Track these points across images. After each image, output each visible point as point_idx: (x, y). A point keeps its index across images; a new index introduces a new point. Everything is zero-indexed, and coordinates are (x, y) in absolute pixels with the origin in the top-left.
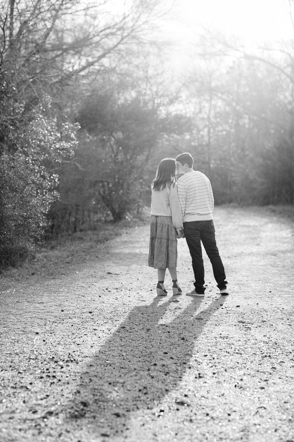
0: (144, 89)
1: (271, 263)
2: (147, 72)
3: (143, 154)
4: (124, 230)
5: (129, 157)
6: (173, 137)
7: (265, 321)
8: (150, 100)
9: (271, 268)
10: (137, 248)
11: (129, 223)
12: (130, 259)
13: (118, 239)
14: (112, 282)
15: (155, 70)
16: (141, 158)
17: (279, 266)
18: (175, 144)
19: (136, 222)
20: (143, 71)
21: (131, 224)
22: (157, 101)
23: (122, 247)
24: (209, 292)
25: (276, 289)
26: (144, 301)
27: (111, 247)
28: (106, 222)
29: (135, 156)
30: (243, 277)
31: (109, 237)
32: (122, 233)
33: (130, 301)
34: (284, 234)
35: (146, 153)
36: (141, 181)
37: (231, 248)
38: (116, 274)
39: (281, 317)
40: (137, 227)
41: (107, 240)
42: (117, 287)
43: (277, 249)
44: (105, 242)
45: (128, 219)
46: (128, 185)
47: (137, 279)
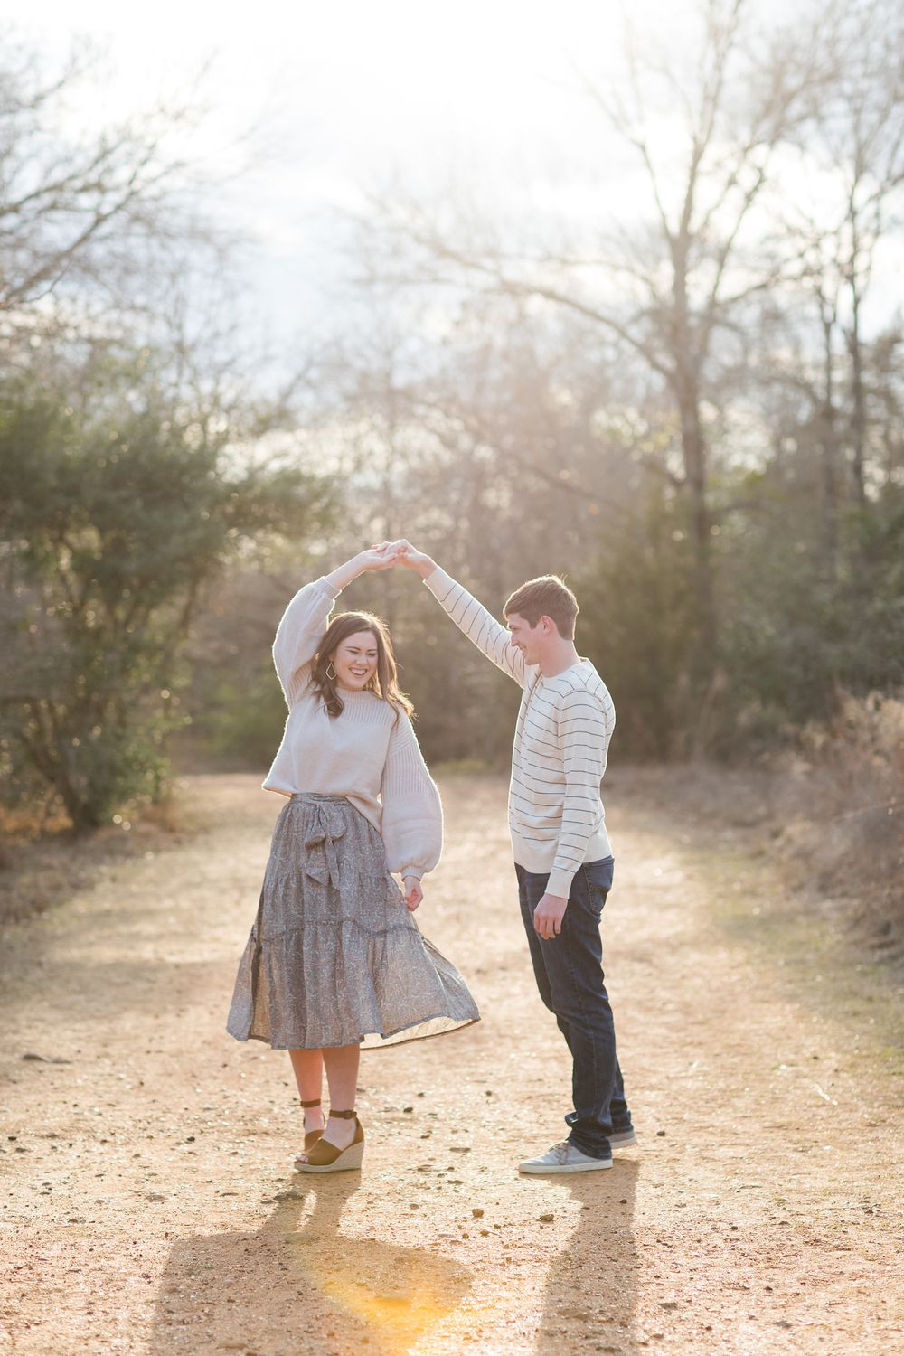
0: (170, 385)
1: (638, 996)
2: (180, 327)
3: (171, 604)
4: (104, 869)
5: (121, 613)
6: (271, 545)
7: (674, 1306)
8: (192, 421)
9: (641, 1017)
10: (149, 939)
11: (123, 838)
12: (118, 985)
13: (80, 905)
14: (40, 1097)
15: (208, 323)
16: (162, 617)
17: (670, 1007)
18: (277, 570)
19: (147, 836)
20: (169, 322)
21: (130, 845)
22: (218, 425)
23: (92, 937)
24: (420, 1142)
25: (681, 1120)
26: (161, 1198)
27: (55, 938)
28: (46, 837)
29: (141, 610)
30: (545, 1060)
31: (48, 894)
32: (96, 876)
33: (100, 1202)
34: (658, 872)
35: (181, 601)
36: (165, 694)
37: (483, 930)
38: (58, 1061)
39: (734, 1275)
40: (150, 856)
41: (40, 909)
42: (52, 1123)
43: (644, 933)
44: (34, 915)
45: (120, 825)
46: (122, 710)
47: (136, 1082)
